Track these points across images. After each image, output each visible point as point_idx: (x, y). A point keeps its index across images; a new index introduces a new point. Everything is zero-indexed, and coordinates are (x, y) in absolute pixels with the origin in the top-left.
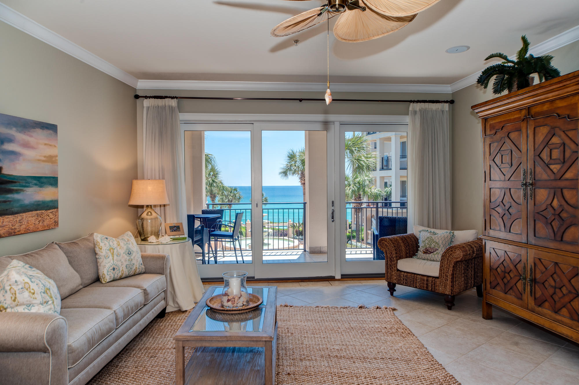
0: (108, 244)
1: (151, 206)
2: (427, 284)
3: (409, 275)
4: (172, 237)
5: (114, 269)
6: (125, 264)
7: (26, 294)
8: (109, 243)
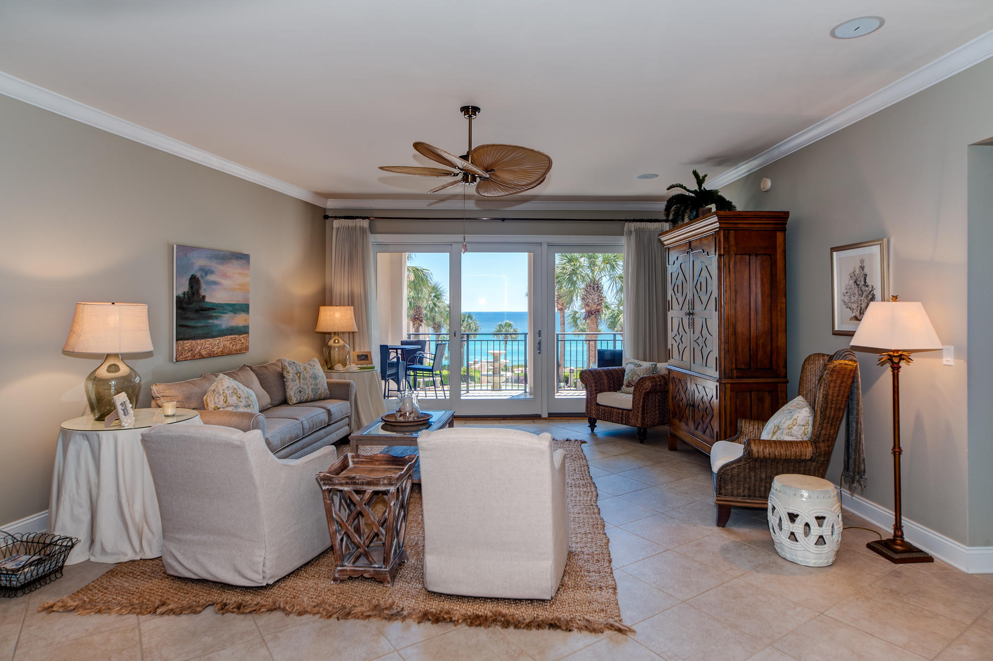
0: (295, 368)
1: (338, 333)
2: (622, 418)
3: (607, 408)
4: (359, 366)
5: (300, 392)
6: (311, 387)
7: (235, 397)
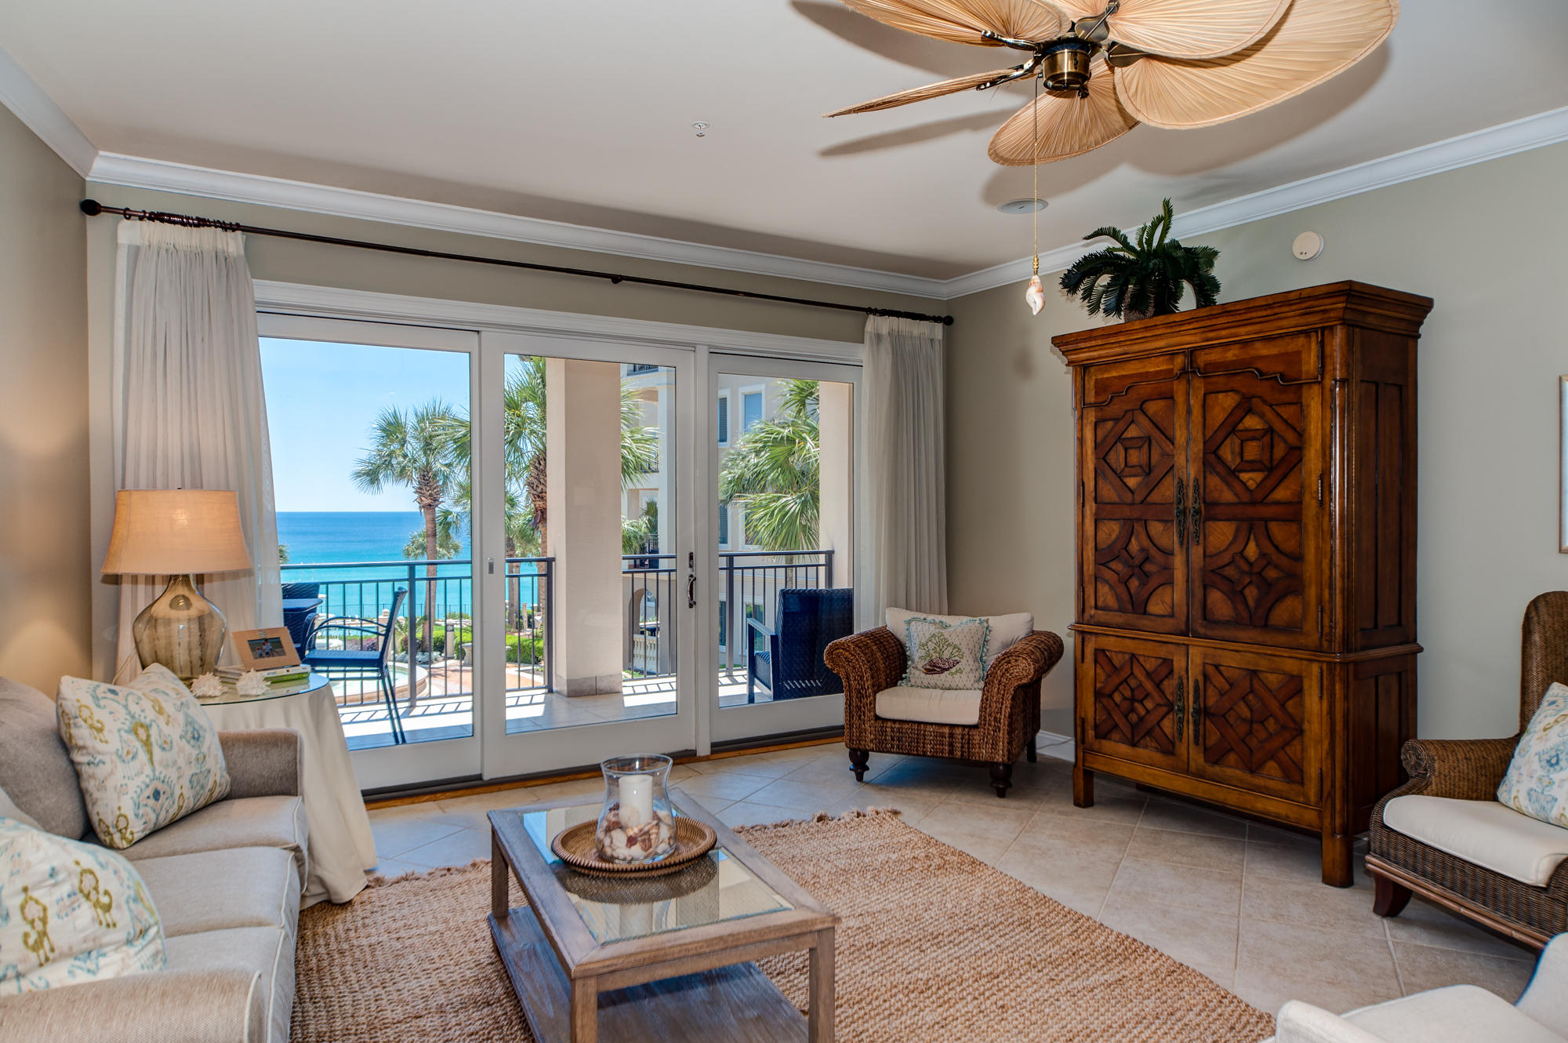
0: (123, 711)
1: (186, 577)
3: (906, 726)
5: (157, 795)
6: (188, 773)
7: (85, 913)
8: (126, 707)
